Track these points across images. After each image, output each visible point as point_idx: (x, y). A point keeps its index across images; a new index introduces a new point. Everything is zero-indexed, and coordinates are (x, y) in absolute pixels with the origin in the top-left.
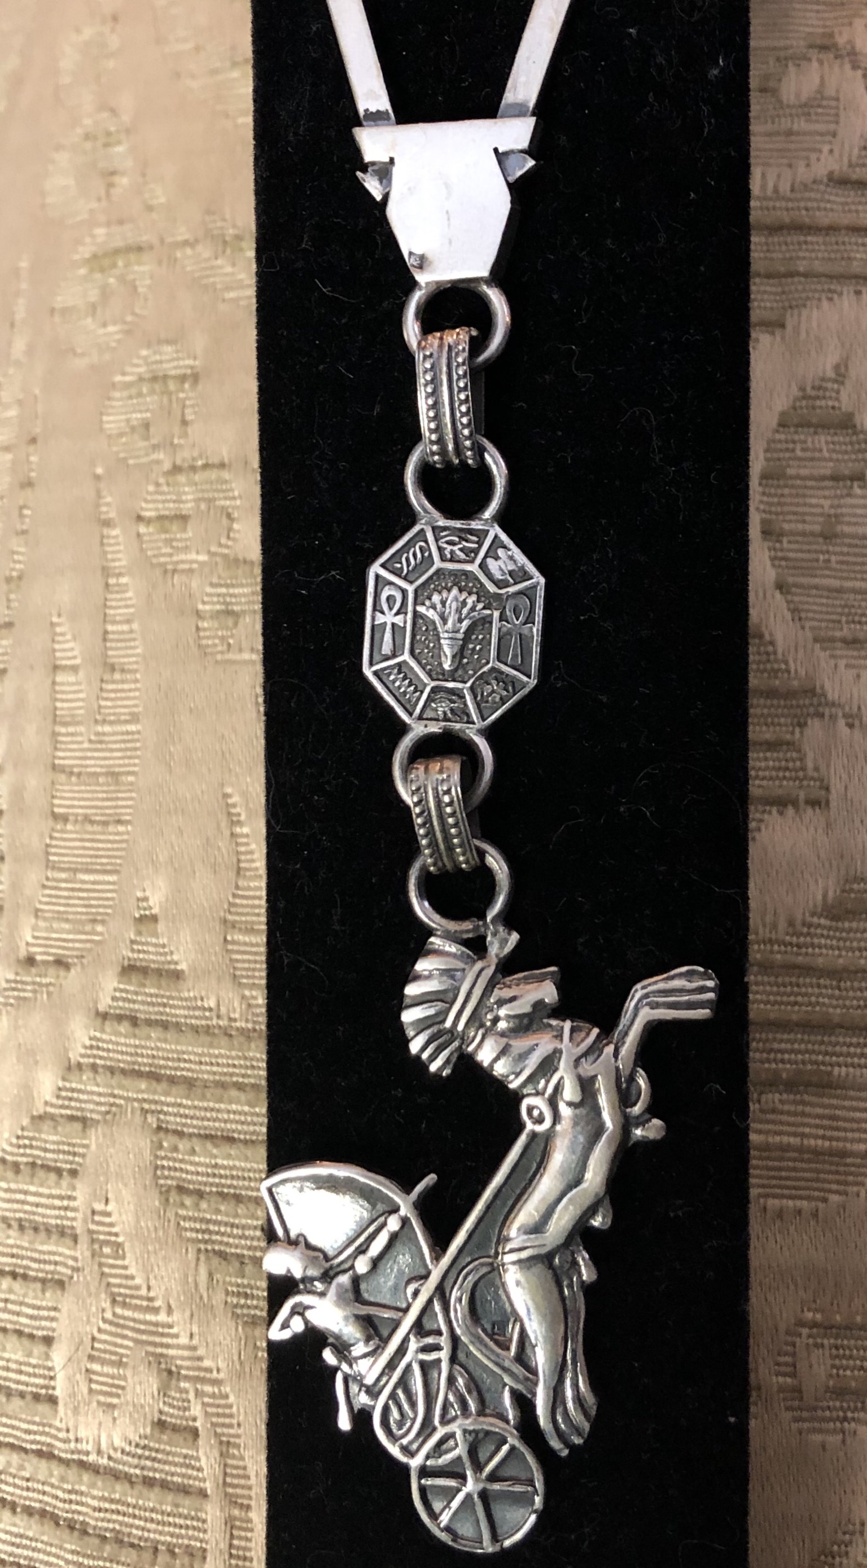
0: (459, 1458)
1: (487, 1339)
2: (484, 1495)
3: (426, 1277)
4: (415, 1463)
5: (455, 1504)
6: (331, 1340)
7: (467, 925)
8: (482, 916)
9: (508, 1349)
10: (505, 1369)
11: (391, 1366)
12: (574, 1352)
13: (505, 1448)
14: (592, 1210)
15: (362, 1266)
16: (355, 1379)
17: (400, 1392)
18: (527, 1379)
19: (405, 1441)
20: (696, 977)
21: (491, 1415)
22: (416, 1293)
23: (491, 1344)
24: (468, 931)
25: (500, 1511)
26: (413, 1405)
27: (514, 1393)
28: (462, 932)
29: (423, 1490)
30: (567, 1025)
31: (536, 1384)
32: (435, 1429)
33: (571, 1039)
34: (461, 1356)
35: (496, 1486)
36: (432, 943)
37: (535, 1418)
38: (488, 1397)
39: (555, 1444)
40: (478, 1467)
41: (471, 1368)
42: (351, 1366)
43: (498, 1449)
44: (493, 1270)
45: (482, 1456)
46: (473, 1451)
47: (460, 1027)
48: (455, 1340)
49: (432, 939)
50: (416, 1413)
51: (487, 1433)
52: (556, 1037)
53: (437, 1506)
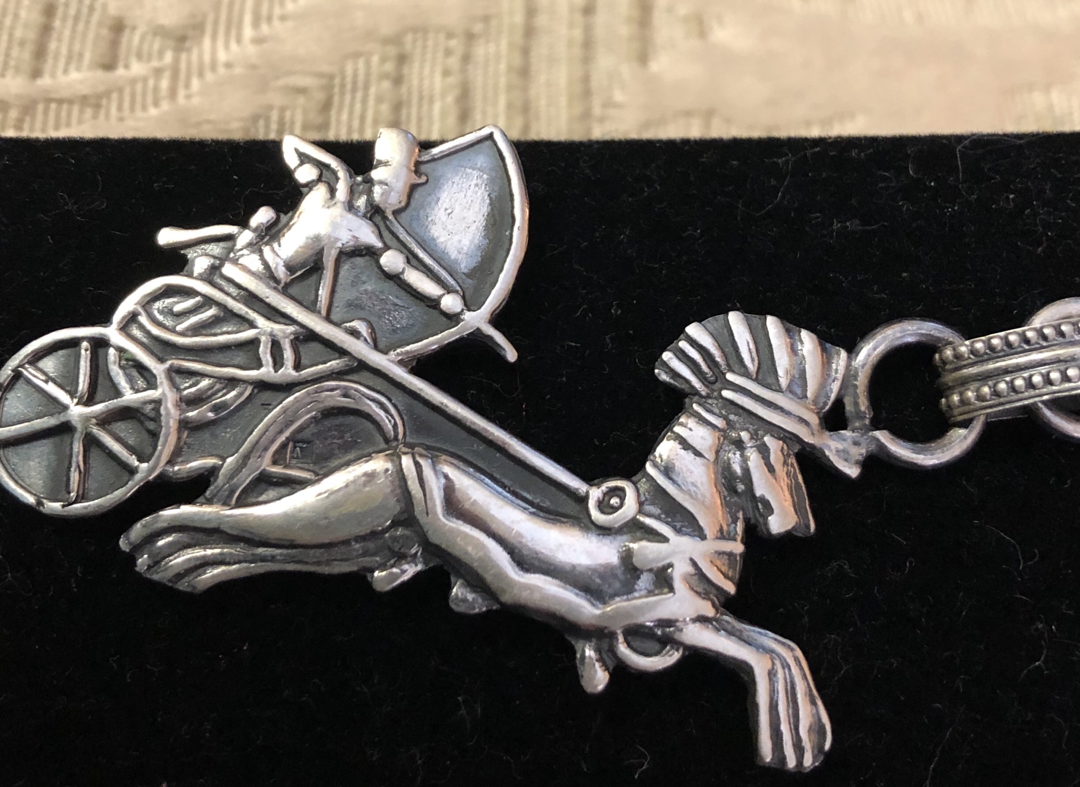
0: (118, 394)
1: (287, 433)
2: (65, 429)
3: (376, 347)
4: (112, 332)
5: (52, 389)
6: (284, 218)
7: (864, 404)
8: (876, 424)
9: (275, 462)
10: (246, 457)
11: (251, 299)
12: (273, 559)
13: (133, 461)
14: (477, 582)
15: (391, 260)
16: (231, 249)
17: (212, 312)
18: (232, 492)
19: (143, 319)
20: (815, 737)
21: (179, 438)
22: (355, 333)
23: (282, 438)
24: (856, 404)
25: (40, 453)
26: (196, 330)
27: (213, 471)
28: (856, 396)
29: (74, 343)
30: (738, 548)
31: (226, 503)
32: (161, 360)
33: (720, 553)
34: (266, 396)
35: (78, 447)
36: (838, 354)
37: (178, 502)
38: (206, 435)
39: (138, 530)
40: (105, 421)
41: (247, 411)
42: (250, 245)
43: (131, 449)
44: (387, 441)
45: (120, 427)
46: (127, 413)
47: (726, 393)
48: (288, 388)
49: (843, 354)
50: (182, 334)
51: (154, 435)
52: (721, 530)
53: (49, 364)
